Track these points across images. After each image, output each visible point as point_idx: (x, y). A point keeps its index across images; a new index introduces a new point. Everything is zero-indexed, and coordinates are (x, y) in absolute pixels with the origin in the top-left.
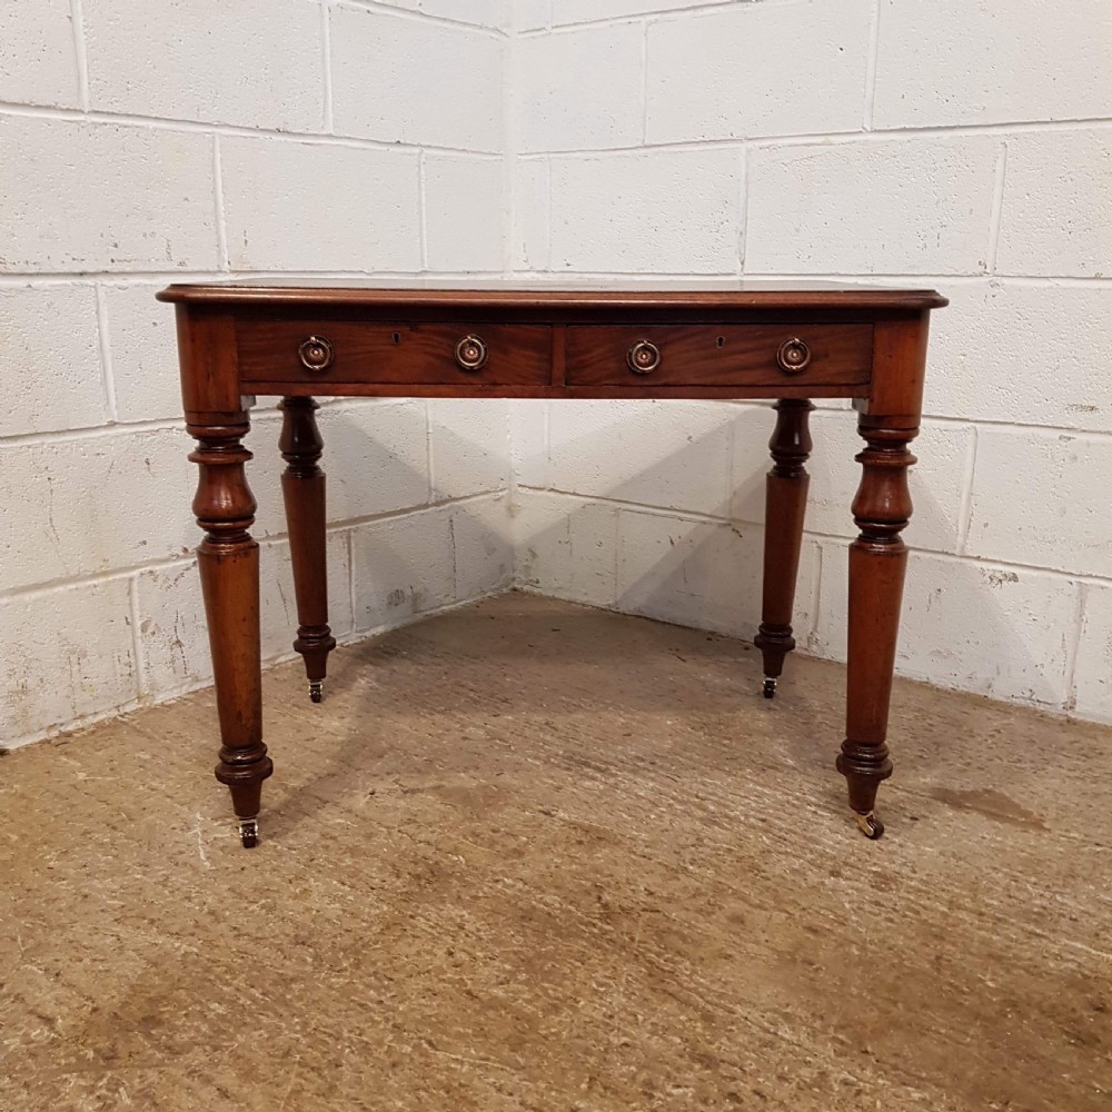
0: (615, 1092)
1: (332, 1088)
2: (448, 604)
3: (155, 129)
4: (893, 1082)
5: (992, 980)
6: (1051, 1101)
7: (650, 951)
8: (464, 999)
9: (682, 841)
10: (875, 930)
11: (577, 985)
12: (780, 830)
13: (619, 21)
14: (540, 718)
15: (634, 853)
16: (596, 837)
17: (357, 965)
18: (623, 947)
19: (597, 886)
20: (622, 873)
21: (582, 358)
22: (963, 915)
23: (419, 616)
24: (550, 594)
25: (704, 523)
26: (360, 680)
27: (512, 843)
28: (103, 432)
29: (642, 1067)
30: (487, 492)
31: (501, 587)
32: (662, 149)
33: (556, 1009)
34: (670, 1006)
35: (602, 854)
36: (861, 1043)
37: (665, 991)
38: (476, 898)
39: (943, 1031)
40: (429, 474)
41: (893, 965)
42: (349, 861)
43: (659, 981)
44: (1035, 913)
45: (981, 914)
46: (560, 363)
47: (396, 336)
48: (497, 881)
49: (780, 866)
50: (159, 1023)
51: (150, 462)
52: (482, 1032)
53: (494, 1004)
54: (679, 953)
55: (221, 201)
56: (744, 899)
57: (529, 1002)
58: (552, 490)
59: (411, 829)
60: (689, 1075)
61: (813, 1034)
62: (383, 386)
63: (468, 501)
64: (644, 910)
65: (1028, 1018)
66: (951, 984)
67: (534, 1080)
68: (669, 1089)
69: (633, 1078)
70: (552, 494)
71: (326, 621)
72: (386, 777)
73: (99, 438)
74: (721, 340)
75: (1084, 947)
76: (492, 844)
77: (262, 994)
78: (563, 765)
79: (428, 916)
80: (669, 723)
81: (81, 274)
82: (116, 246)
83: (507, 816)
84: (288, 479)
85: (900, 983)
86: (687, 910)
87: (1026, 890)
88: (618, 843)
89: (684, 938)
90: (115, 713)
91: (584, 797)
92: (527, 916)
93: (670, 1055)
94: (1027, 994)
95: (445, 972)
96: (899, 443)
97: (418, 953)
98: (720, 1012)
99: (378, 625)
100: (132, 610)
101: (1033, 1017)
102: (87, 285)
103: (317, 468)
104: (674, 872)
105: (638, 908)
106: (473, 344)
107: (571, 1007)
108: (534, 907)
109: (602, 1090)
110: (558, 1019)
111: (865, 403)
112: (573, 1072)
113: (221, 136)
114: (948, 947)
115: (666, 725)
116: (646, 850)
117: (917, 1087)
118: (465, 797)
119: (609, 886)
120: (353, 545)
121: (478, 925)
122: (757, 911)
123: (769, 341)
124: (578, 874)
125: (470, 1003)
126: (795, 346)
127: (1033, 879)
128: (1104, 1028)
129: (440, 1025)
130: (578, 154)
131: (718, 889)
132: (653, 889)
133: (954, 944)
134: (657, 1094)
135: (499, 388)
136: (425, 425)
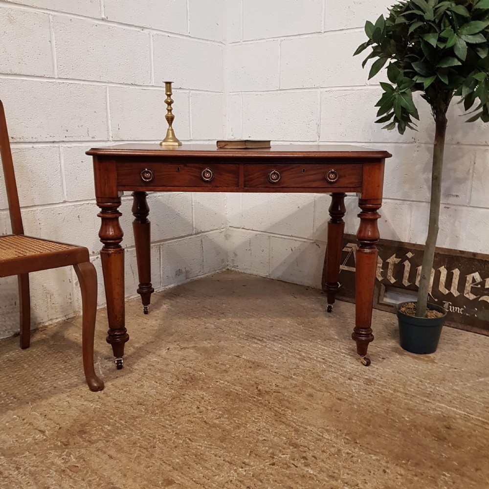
0: (260, 456)
1: (152, 455)
2: (200, 275)
3: (83, 85)
4: (365, 453)
5: (408, 418)
6: (425, 460)
7: (276, 407)
8: (203, 424)
9: (291, 367)
10: (364, 399)
11: (247, 419)
12: (330, 362)
13: (269, 39)
14: (236, 320)
15: (272, 371)
16: (257, 365)
17: (162, 412)
18: (266, 406)
19: (256, 383)
20: (266, 378)
21: (250, 177)
22: (399, 394)
23: (188, 280)
24: (243, 271)
25: (305, 242)
26: (164, 305)
27: (224, 368)
28: (61, 205)
29: (270, 448)
30: (217, 229)
31: (223, 268)
32: (287, 91)
33: (239, 427)
34: (283, 426)
35: (259, 372)
36: (355, 440)
37: (281, 421)
38: (209, 388)
39: (387, 435)
40: (193, 222)
41: (370, 412)
42: (159, 374)
43: (279, 418)
44: (427, 394)
45: (406, 394)
46: (242, 179)
47: (178, 168)
48: (217, 382)
49: (329, 376)
50: (85, 433)
51: (80, 217)
52: (209, 436)
53: (214, 426)
54: (287, 407)
55: (109, 113)
56: (313, 388)
57: (228, 425)
58: (243, 228)
59: (183, 362)
60: (288, 451)
61: (337, 436)
62: (173, 187)
63: (208, 233)
64: (274, 392)
65: (420, 431)
66: (392, 419)
67: (229, 452)
68: (280, 455)
69: (267, 452)
70: (243, 230)
71: (150, 281)
72: (174, 343)
73: (59, 207)
74: (304, 170)
75: (446, 406)
76: (216, 368)
77: (125, 422)
78: (245, 338)
79: (190, 394)
80: (289, 322)
81: (53, 142)
82: (67, 131)
83: (223, 357)
84: (135, 224)
85: (372, 419)
86: (292, 392)
87: (425, 385)
88: (265, 368)
89: (289, 402)
90: (64, 318)
91: (253, 350)
92: (228, 394)
93: (281, 443)
94: (421, 423)
95: (196, 415)
96: (374, 210)
97: (186, 408)
98: (301, 429)
99: (171, 284)
100: (72, 277)
101: (422, 430)
102: (56, 147)
103: (147, 219)
104: (287, 378)
105: (272, 391)
106: (208, 171)
107: (244, 427)
108: (231, 391)
109: (255, 456)
110: (239, 431)
111: (360, 194)
112: (244, 450)
113: (109, 87)
114: (392, 406)
115: (287, 323)
116: (276, 370)
117: (375, 455)
118: (206, 350)
119: (261, 383)
120: (161, 251)
121: (209, 398)
122: (318, 392)
123: (323, 170)
124: (249, 379)
125: (205, 425)
126: (332, 173)
127: (428, 381)
128: (449, 435)
129: (194, 433)
130: (254, 93)
131: (304, 384)
132: (278, 384)
133: (394, 405)
134: (276, 457)
135: (218, 188)
136: (191, 202)
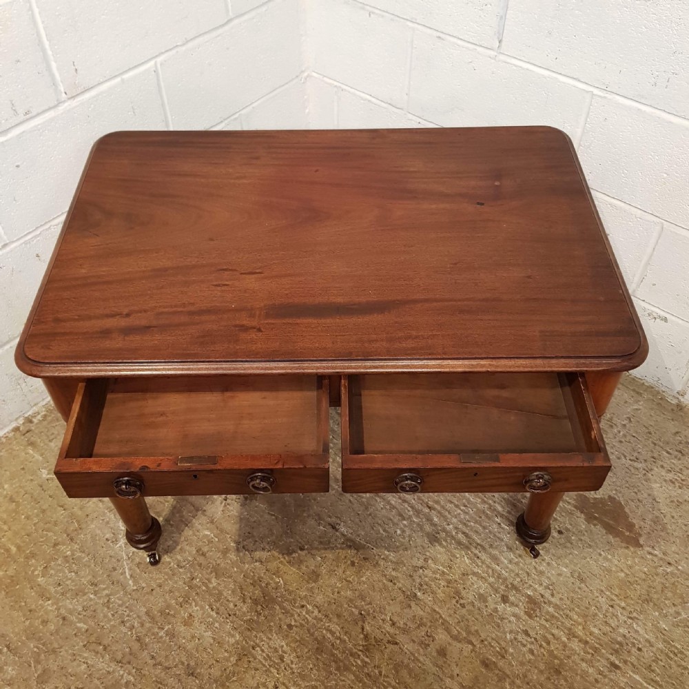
9: (415, 562)
10: (522, 663)
15: (386, 576)
16: (363, 558)
18: (375, 682)
19: (361, 614)
20: (377, 600)
22: (575, 645)
35: (366, 578)
38: (290, 627)
44: (618, 643)
45: (586, 644)
48: (303, 607)
49: (472, 591)
56: (448, 630)
75: (640, 681)
76: (300, 564)
79: (263, 646)
83: (309, 530)
86: (414, 641)
87: (617, 616)
89: (410, 673)
92: (320, 648)
104: (408, 600)
105: (385, 640)
108: (324, 637)
119: (369, 615)
121: (292, 657)
122: (455, 643)
124: (351, 601)
127: (623, 604)
131: (434, 618)
132: (395, 619)
133: (565, 679)
